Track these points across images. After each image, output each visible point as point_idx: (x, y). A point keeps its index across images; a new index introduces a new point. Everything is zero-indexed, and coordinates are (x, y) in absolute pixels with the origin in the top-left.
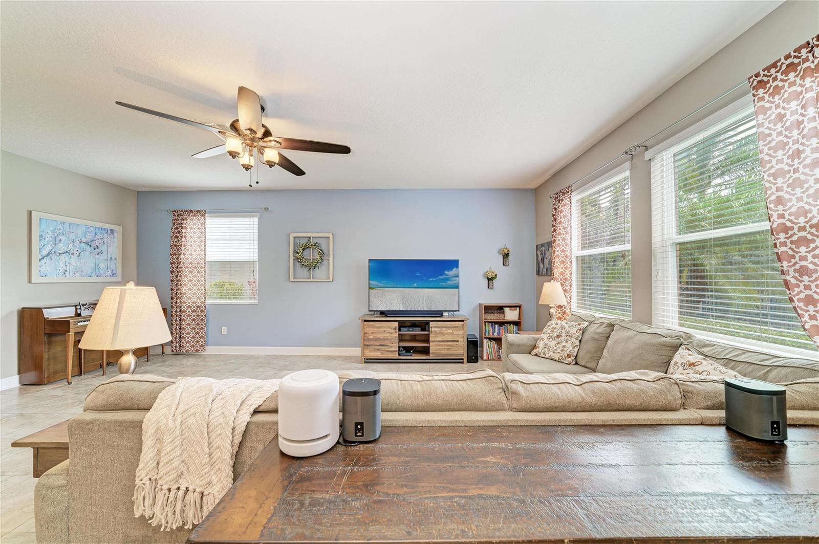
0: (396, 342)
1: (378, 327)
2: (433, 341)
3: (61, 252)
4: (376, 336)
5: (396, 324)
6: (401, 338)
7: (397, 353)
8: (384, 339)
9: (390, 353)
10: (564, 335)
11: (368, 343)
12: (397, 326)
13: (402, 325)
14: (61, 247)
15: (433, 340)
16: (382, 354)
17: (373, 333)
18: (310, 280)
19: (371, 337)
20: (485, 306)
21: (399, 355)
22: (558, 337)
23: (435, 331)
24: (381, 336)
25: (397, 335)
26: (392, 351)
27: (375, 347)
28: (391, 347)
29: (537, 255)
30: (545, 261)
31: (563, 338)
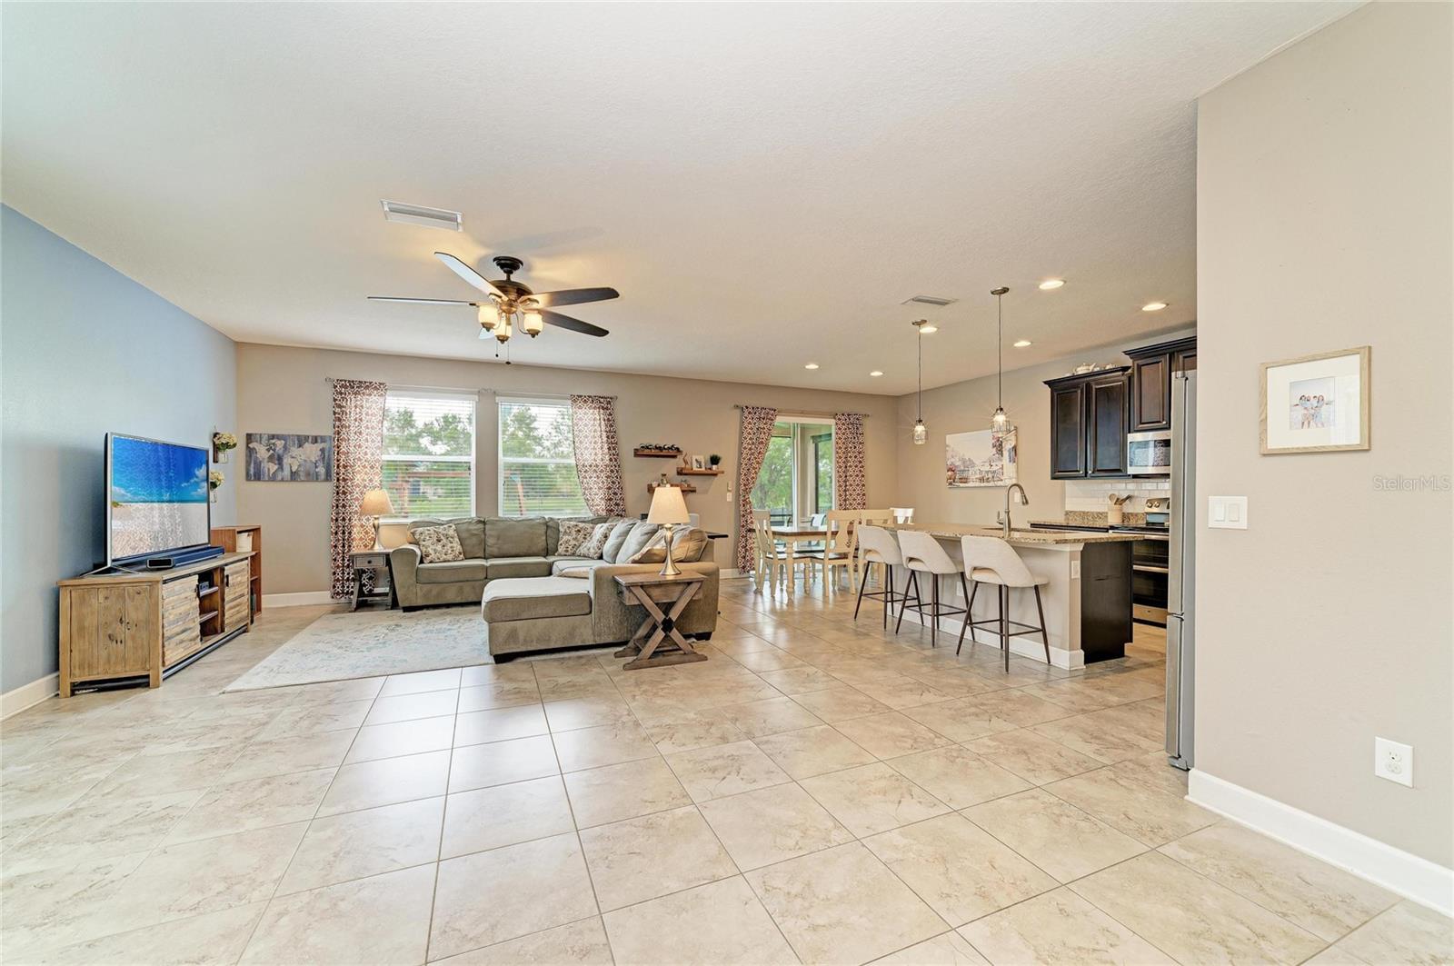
0: (197, 617)
1: (181, 592)
2: (227, 603)
4: (178, 612)
5: (196, 580)
7: (199, 638)
8: (186, 616)
15: (228, 598)
17: (172, 608)
19: (170, 618)
21: (201, 643)
22: (439, 541)
23: (229, 582)
24: (182, 611)
25: (197, 601)
26: (194, 639)
27: (177, 638)
28: (194, 628)
30: (286, 461)
31: (444, 540)
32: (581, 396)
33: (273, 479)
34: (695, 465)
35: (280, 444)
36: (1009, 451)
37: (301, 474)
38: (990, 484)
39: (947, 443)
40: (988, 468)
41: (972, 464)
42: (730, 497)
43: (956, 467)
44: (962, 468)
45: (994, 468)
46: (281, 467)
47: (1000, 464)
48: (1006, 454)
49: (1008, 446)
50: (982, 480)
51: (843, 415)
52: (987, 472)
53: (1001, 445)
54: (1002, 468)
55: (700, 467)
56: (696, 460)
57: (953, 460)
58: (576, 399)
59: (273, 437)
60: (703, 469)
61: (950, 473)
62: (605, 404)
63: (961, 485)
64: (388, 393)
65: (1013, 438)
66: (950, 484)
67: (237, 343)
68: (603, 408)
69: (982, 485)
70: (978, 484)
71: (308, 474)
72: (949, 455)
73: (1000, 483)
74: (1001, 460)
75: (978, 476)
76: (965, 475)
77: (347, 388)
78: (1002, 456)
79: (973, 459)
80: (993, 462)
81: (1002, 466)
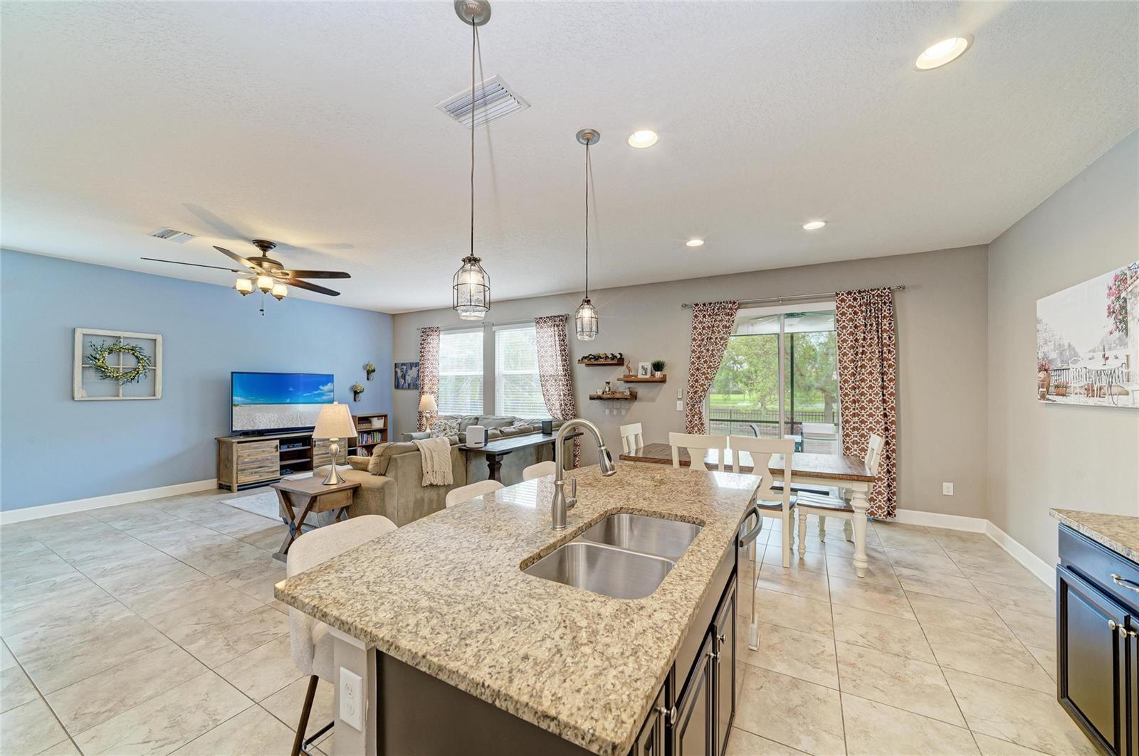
0: (277, 462)
1: (257, 448)
2: (317, 455)
4: (254, 458)
5: (277, 442)
6: (283, 456)
7: (279, 472)
8: (263, 460)
9: (271, 474)
10: (448, 428)
11: (243, 468)
12: (278, 444)
13: (283, 442)
15: (317, 453)
16: (260, 476)
17: (249, 455)
18: (117, 398)
19: (246, 460)
20: (359, 418)
21: (281, 475)
22: (444, 430)
23: (319, 445)
24: (259, 457)
25: (278, 454)
26: (272, 472)
27: (251, 470)
28: (272, 467)
29: (396, 372)
30: (407, 377)
31: (448, 430)
32: (541, 318)
33: (402, 388)
34: (640, 371)
35: (405, 367)
37: (412, 385)
38: (1106, 401)
39: (1038, 315)
40: (1099, 364)
41: (1075, 357)
42: (680, 406)
43: (1051, 362)
44: (1059, 365)
45: (1112, 364)
46: (405, 382)
47: (1122, 353)
48: (1133, 329)
50: (1090, 391)
51: (849, 293)
52: (1099, 373)
53: (1123, 308)
54: (1127, 365)
55: (646, 374)
56: (643, 367)
57: (1045, 349)
58: (539, 321)
59: (403, 364)
60: (648, 376)
61: (1042, 375)
62: (561, 321)
63: (1059, 399)
64: (441, 333)
66: (1043, 397)
67: (394, 316)
68: (558, 326)
69: (1092, 401)
71: (413, 385)
72: (1041, 337)
73: (1122, 401)
74: (1126, 345)
75: (1084, 382)
76: (1063, 379)
77: (426, 332)
78: (1127, 335)
79: (1073, 346)
80: (1110, 349)
81: (1128, 356)
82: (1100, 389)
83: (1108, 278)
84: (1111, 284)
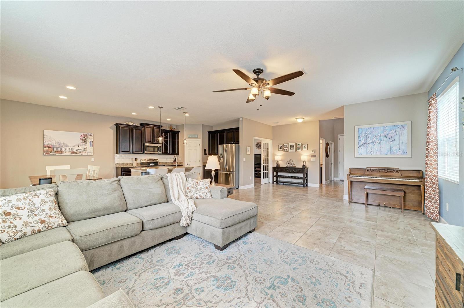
3: (369, 143)
14: (369, 140)
36: (90, 142)
38: (79, 154)
39: (45, 134)
40: (77, 148)
41: (67, 146)
43: (54, 146)
44: (58, 147)
45: (81, 148)
47: (85, 147)
48: (88, 143)
49: (89, 141)
50: (72, 152)
52: (76, 150)
53: (85, 139)
54: (86, 149)
57: (50, 142)
61: (47, 148)
63: (57, 154)
65: (92, 138)
66: (48, 153)
69: (73, 154)
70: (69, 154)
72: (46, 140)
73: (84, 154)
74: (86, 145)
75: (70, 151)
76: (60, 150)
78: (86, 144)
79: (66, 143)
80: (81, 145)
81: (86, 147)
82: (77, 152)
83: (82, 134)
84: (82, 135)
